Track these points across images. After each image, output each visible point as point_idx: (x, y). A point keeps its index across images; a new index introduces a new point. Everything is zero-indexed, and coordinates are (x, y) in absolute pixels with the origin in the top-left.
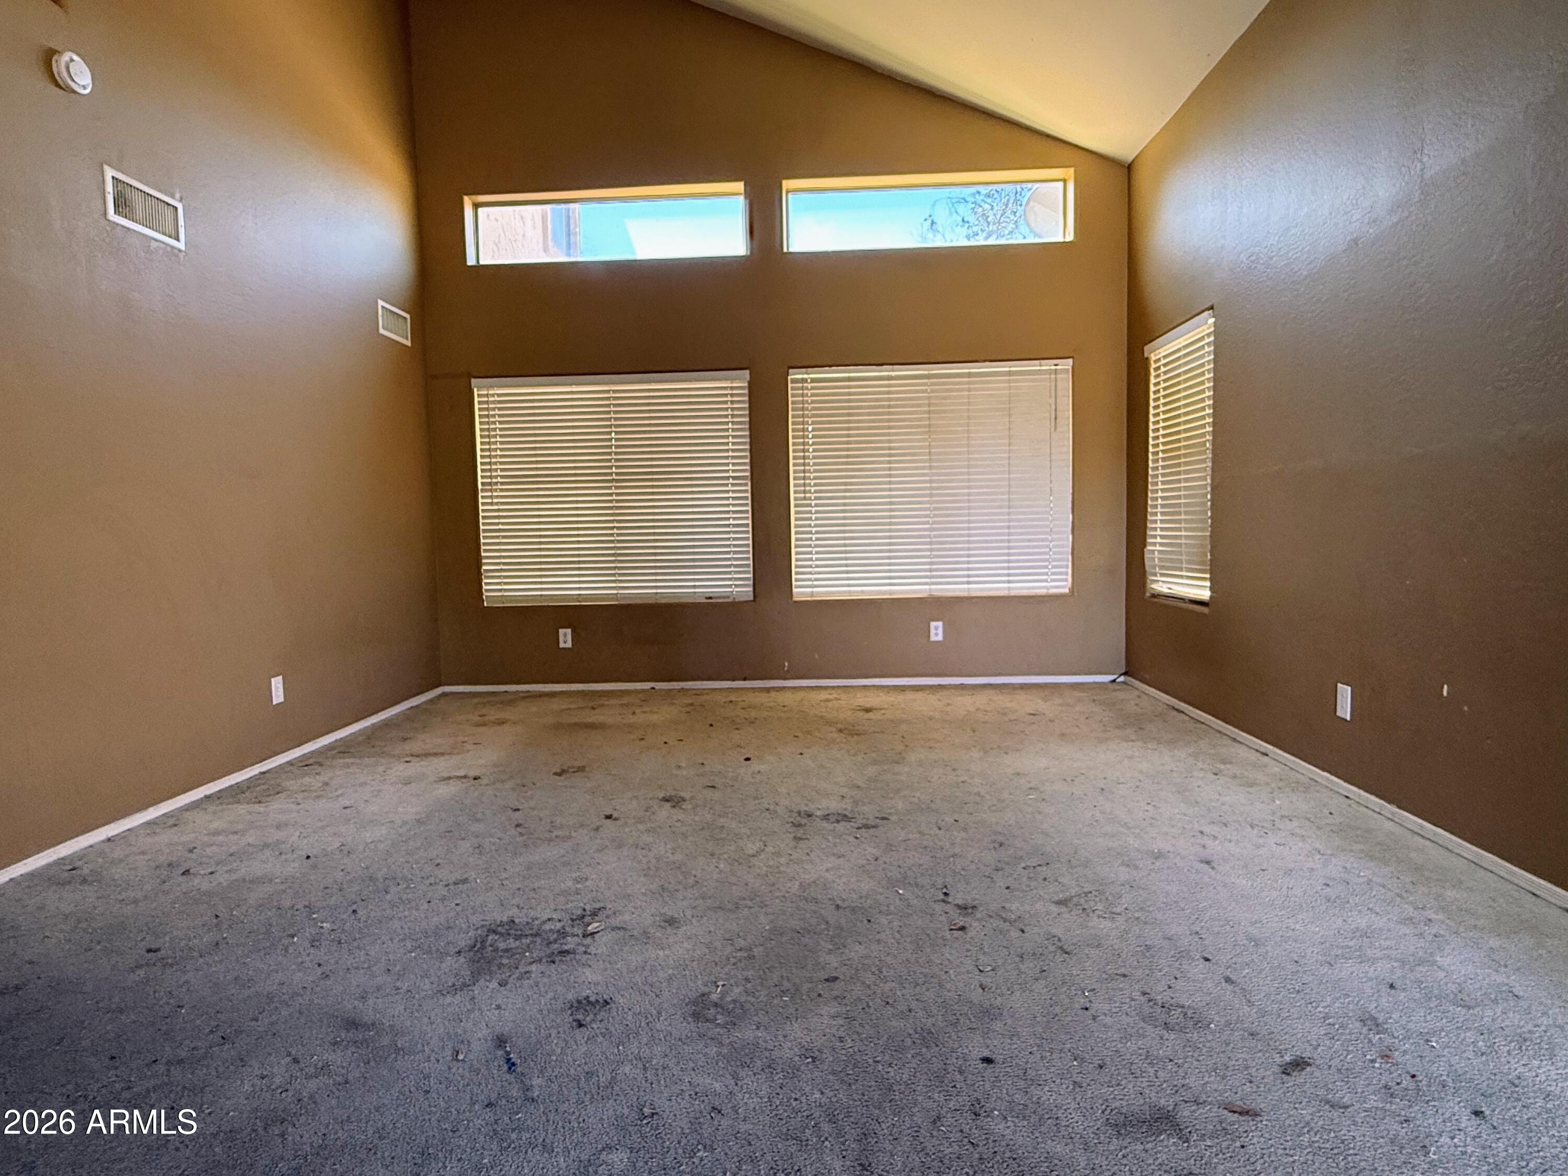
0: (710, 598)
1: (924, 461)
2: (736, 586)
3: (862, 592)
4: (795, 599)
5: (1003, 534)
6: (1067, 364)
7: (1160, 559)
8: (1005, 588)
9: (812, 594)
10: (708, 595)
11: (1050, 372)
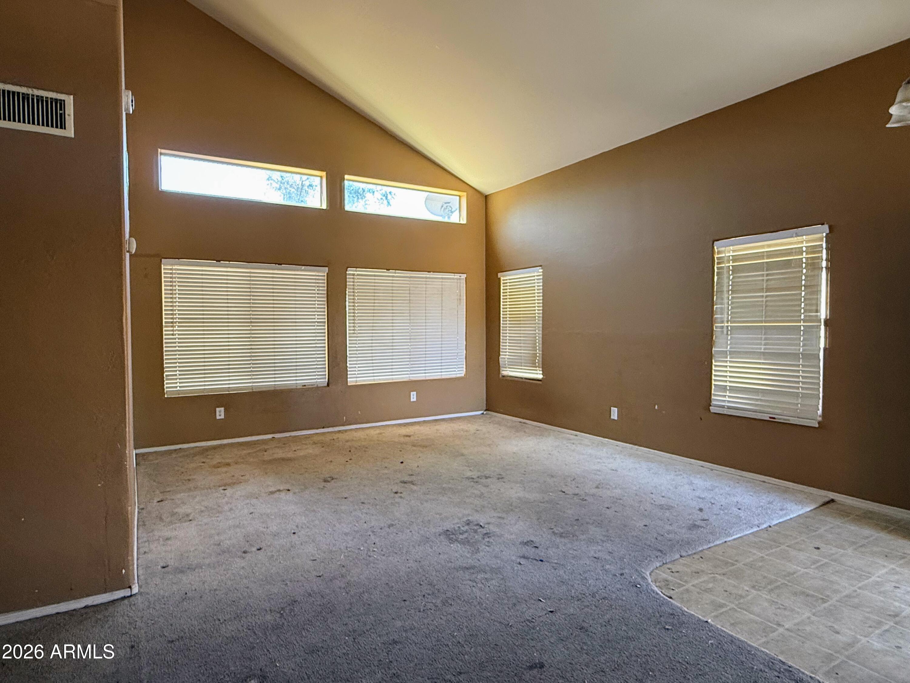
0: (305, 386)
1: (407, 316)
2: (318, 379)
3: (379, 379)
4: (349, 384)
5: (439, 350)
6: (464, 276)
7: (508, 362)
8: (439, 375)
9: (356, 381)
10: (304, 384)
11: (457, 279)
